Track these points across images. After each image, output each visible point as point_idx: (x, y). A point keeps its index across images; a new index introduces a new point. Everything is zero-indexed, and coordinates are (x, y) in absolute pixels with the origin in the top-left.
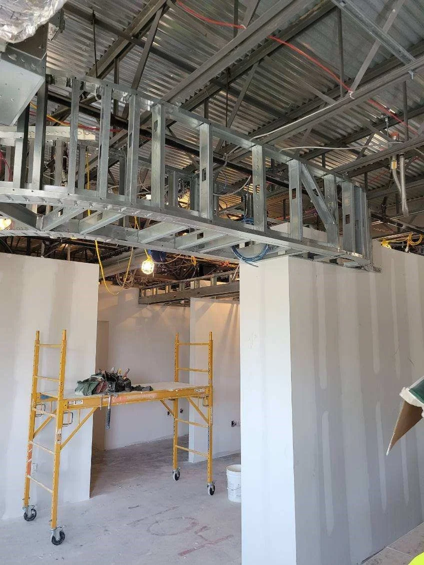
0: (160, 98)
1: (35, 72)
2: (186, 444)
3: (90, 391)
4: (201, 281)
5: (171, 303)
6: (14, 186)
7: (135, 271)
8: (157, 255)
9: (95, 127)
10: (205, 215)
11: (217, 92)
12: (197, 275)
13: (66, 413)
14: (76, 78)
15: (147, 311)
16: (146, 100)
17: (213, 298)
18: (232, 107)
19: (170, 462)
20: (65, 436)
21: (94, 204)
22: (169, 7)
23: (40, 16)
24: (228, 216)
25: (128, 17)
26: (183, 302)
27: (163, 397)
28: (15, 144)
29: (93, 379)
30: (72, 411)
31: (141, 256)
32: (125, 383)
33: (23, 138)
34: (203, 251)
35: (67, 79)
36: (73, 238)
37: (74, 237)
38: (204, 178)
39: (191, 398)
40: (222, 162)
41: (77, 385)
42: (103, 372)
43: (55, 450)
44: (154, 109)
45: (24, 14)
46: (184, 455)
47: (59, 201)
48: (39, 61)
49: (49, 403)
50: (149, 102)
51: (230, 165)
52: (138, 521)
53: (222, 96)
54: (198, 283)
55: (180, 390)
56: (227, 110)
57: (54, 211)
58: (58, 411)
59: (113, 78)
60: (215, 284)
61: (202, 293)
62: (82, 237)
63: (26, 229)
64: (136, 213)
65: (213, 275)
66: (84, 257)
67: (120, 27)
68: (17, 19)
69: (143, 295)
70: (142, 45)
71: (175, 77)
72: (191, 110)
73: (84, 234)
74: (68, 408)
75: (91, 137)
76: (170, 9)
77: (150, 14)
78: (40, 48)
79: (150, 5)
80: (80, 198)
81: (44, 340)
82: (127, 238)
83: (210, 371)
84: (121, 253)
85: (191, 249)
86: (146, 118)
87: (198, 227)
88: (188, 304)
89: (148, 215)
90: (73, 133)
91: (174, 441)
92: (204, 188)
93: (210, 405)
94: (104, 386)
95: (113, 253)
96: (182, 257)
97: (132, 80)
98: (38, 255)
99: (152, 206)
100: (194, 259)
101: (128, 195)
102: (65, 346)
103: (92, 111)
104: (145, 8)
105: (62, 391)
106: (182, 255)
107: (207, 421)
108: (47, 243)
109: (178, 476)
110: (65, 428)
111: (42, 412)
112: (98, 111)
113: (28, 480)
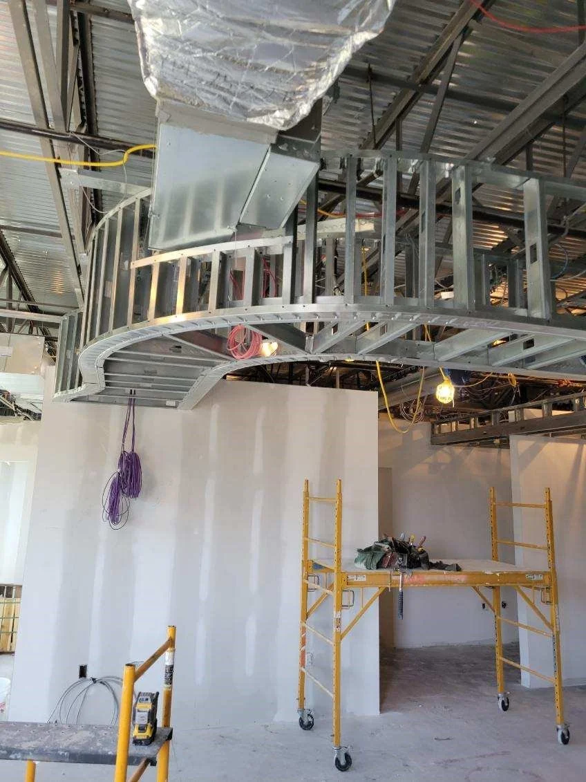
0: (462, 157)
1: (308, 159)
2: (517, 658)
3: (375, 564)
4: (525, 409)
5: (478, 443)
6: (284, 302)
7: (426, 398)
8: (457, 376)
9: (373, 213)
10: (537, 314)
11: (545, 130)
12: (516, 402)
13: (345, 591)
14: (351, 155)
15: (444, 455)
16: (443, 164)
17: (548, 435)
18: (572, 146)
19: (492, 681)
20: (346, 623)
21: (378, 314)
22: (472, 30)
23: (316, 90)
24: (568, 311)
25: (413, 59)
26: (497, 441)
27: (476, 581)
28: (283, 251)
29: (377, 548)
30: (353, 589)
31: (434, 377)
32: (421, 556)
33: (292, 242)
34: (533, 367)
35: (341, 158)
36: (348, 360)
37: (350, 359)
38: (534, 259)
39: (521, 588)
40: (561, 231)
41: (357, 555)
42: (390, 539)
43: (334, 638)
44: (455, 173)
45: (298, 91)
46: (513, 674)
47: (335, 314)
48: (312, 144)
49: (323, 576)
50: (447, 165)
51: (573, 233)
52: (451, 761)
53: (555, 134)
54: (522, 414)
55: (502, 574)
56: (565, 152)
57: (326, 328)
58: (335, 586)
59: (394, 144)
60: (550, 414)
61: (527, 428)
62: (360, 358)
63: (294, 353)
64: (434, 320)
65: (545, 401)
66: (356, 383)
67: (403, 75)
68: (291, 100)
69: (437, 432)
70: (434, 91)
71: (481, 122)
72: (504, 164)
73: (362, 355)
74: (347, 584)
75: (368, 227)
76: (474, 32)
77: (444, 47)
78: (313, 128)
79: (445, 34)
80: (361, 308)
81: (314, 491)
82: (420, 354)
83: (551, 548)
84: (405, 374)
85: (514, 365)
86: (444, 188)
87: (524, 331)
88: (505, 444)
89: (451, 321)
90: (350, 226)
91: (497, 650)
92: (535, 273)
93: (553, 601)
94: (393, 558)
95: (395, 375)
96: (493, 376)
97: (420, 142)
98: (302, 383)
99: (456, 307)
100: (513, 377)
101: (422, 296)
102: (341, 501)
103: (371, 194)
104: (437, 40)
105: (339, 560)
106: (494, 374)
107: (551, 626)
108: (313, 367)
109: (506, 704)
110: (345, 611)
111: (316, 586)
112: (379, 193)
113: (302, 674)
